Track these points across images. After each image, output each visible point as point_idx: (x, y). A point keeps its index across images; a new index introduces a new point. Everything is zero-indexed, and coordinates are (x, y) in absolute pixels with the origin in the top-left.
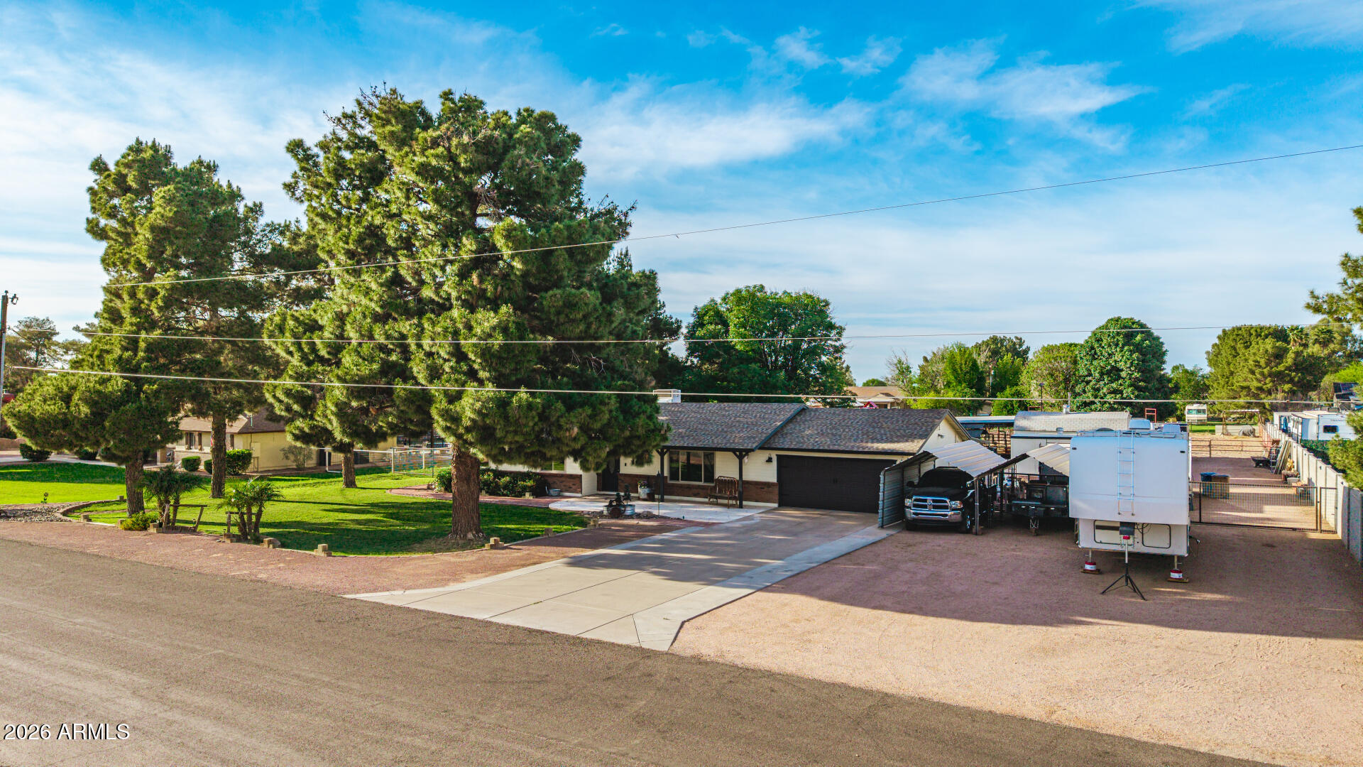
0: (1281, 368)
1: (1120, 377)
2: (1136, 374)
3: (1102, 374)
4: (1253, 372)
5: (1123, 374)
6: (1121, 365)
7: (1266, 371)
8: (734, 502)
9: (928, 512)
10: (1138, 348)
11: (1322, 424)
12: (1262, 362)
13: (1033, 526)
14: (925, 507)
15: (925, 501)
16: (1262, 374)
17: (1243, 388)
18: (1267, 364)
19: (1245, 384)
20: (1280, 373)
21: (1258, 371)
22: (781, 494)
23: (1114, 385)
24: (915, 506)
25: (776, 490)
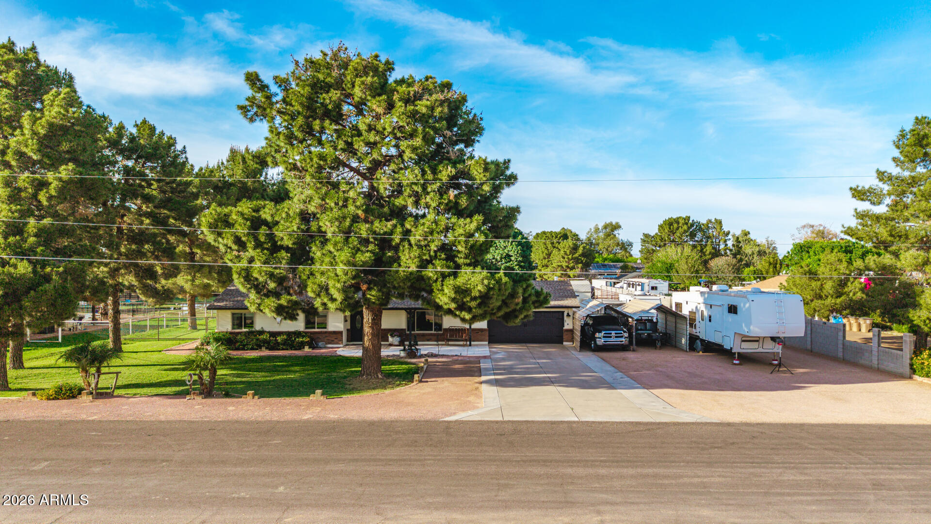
0: (576, 255)
1: (511, 260)
2: (520, 259)
3: (501, 258)
4: (564, 258)
5: (513, 258)
6: (511, 253)
7: (570, 257)
8: (465, 343)
9: (613, 340)
10: (520, 244)
11: (651, 286)
12: (568, 252)
13: (659, 344)
14: (611, 337)
15: (611, 333)
16: (568, 258)
17: (559, 266)
18: (571, 252)
19: (559, 264)
20: (577, 258)
21: (566, 257)
22: (489, 336)
23: (508, 264)
24: (604, 337)
25: (487, 333)
